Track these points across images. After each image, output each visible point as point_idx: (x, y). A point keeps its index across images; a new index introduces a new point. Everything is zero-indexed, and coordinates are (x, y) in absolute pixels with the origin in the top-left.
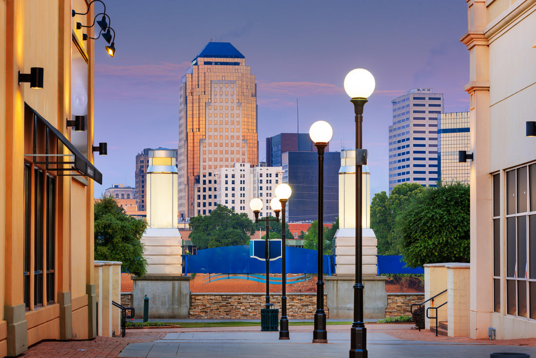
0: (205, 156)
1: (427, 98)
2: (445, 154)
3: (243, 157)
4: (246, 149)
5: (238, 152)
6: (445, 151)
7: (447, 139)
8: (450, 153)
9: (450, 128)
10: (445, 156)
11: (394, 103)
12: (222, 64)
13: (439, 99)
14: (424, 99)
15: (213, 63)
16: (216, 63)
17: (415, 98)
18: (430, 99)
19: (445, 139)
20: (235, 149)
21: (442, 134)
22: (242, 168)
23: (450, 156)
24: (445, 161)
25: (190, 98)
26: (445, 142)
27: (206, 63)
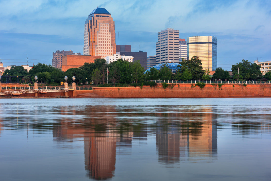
0: (97, 52)
1: (174, 32)
2: (191, 52)
3: (111, 53)
4: (112, 50)
5: (109, 51)
6: (191, 51)
7: (192, 46)
8: (193, 52)
9: (193, 42)
10: (191, 53)
11: (159, 34)
12: (103, 16)
13: (178, 32)
14: (173, 32)
15: (99, 16)
16: (101, 16)
17: (169, 32)
18: (175, 32)
19: (191, 46)
20: (108, 49)
21: (189, 45)
22: (117, 56)
23: (193, 53)
24: (191, 55)
25: (90, 29)
26: (191, 47)
27: (97, 16)
